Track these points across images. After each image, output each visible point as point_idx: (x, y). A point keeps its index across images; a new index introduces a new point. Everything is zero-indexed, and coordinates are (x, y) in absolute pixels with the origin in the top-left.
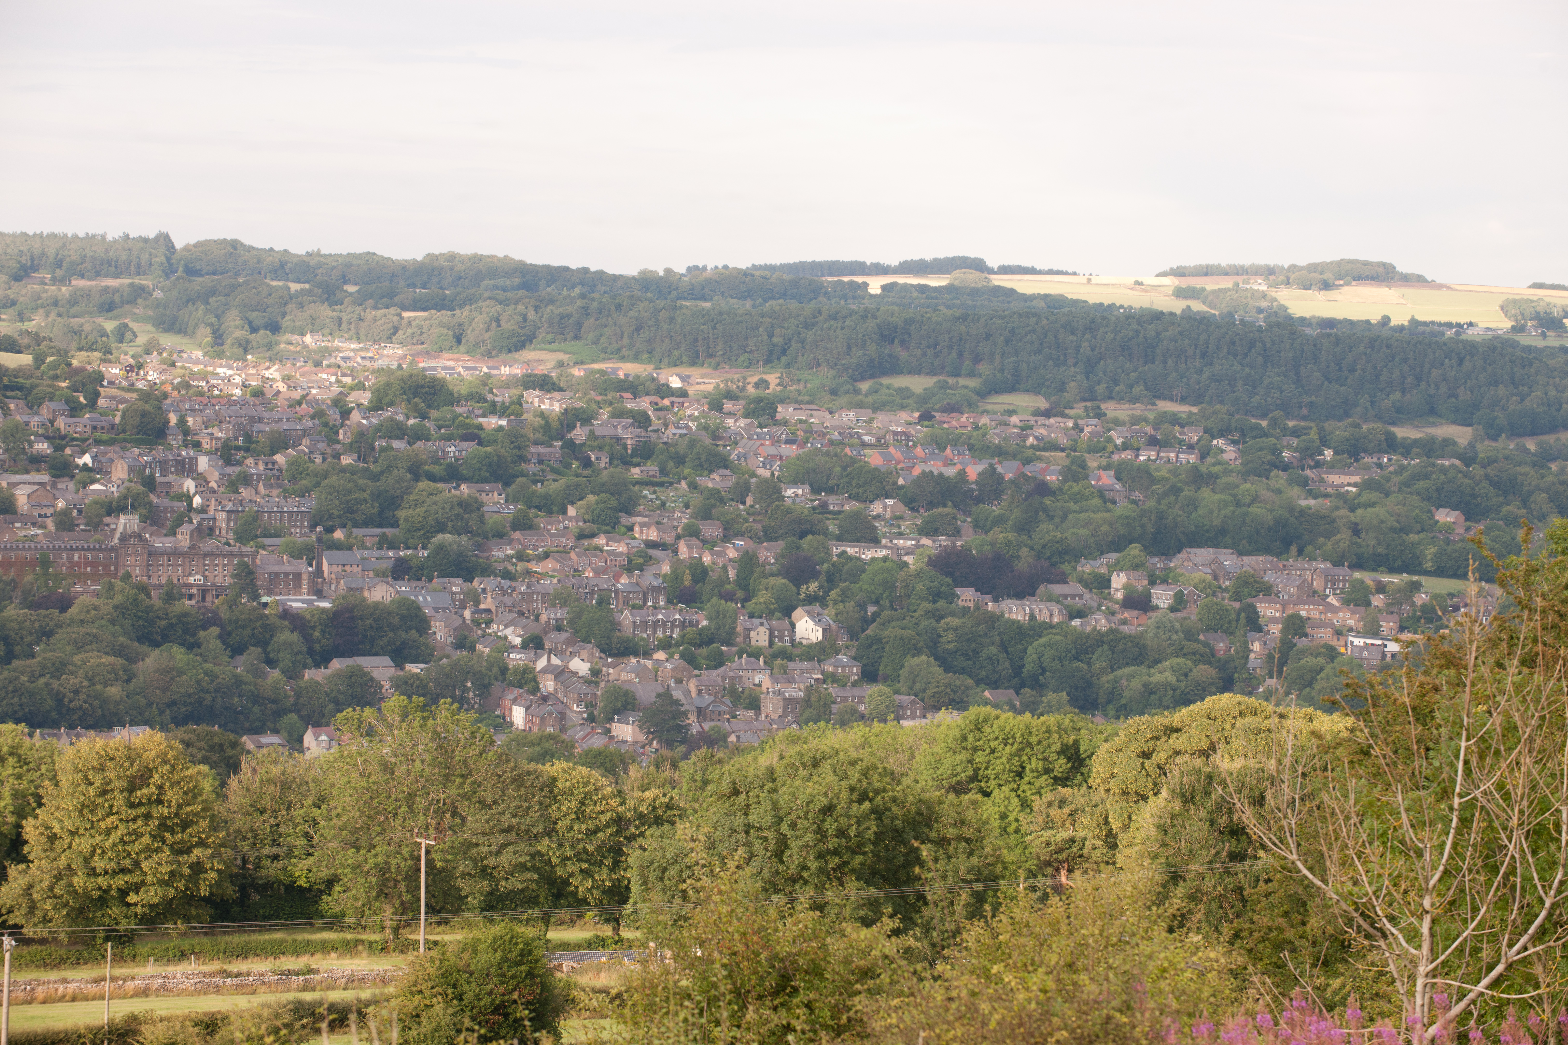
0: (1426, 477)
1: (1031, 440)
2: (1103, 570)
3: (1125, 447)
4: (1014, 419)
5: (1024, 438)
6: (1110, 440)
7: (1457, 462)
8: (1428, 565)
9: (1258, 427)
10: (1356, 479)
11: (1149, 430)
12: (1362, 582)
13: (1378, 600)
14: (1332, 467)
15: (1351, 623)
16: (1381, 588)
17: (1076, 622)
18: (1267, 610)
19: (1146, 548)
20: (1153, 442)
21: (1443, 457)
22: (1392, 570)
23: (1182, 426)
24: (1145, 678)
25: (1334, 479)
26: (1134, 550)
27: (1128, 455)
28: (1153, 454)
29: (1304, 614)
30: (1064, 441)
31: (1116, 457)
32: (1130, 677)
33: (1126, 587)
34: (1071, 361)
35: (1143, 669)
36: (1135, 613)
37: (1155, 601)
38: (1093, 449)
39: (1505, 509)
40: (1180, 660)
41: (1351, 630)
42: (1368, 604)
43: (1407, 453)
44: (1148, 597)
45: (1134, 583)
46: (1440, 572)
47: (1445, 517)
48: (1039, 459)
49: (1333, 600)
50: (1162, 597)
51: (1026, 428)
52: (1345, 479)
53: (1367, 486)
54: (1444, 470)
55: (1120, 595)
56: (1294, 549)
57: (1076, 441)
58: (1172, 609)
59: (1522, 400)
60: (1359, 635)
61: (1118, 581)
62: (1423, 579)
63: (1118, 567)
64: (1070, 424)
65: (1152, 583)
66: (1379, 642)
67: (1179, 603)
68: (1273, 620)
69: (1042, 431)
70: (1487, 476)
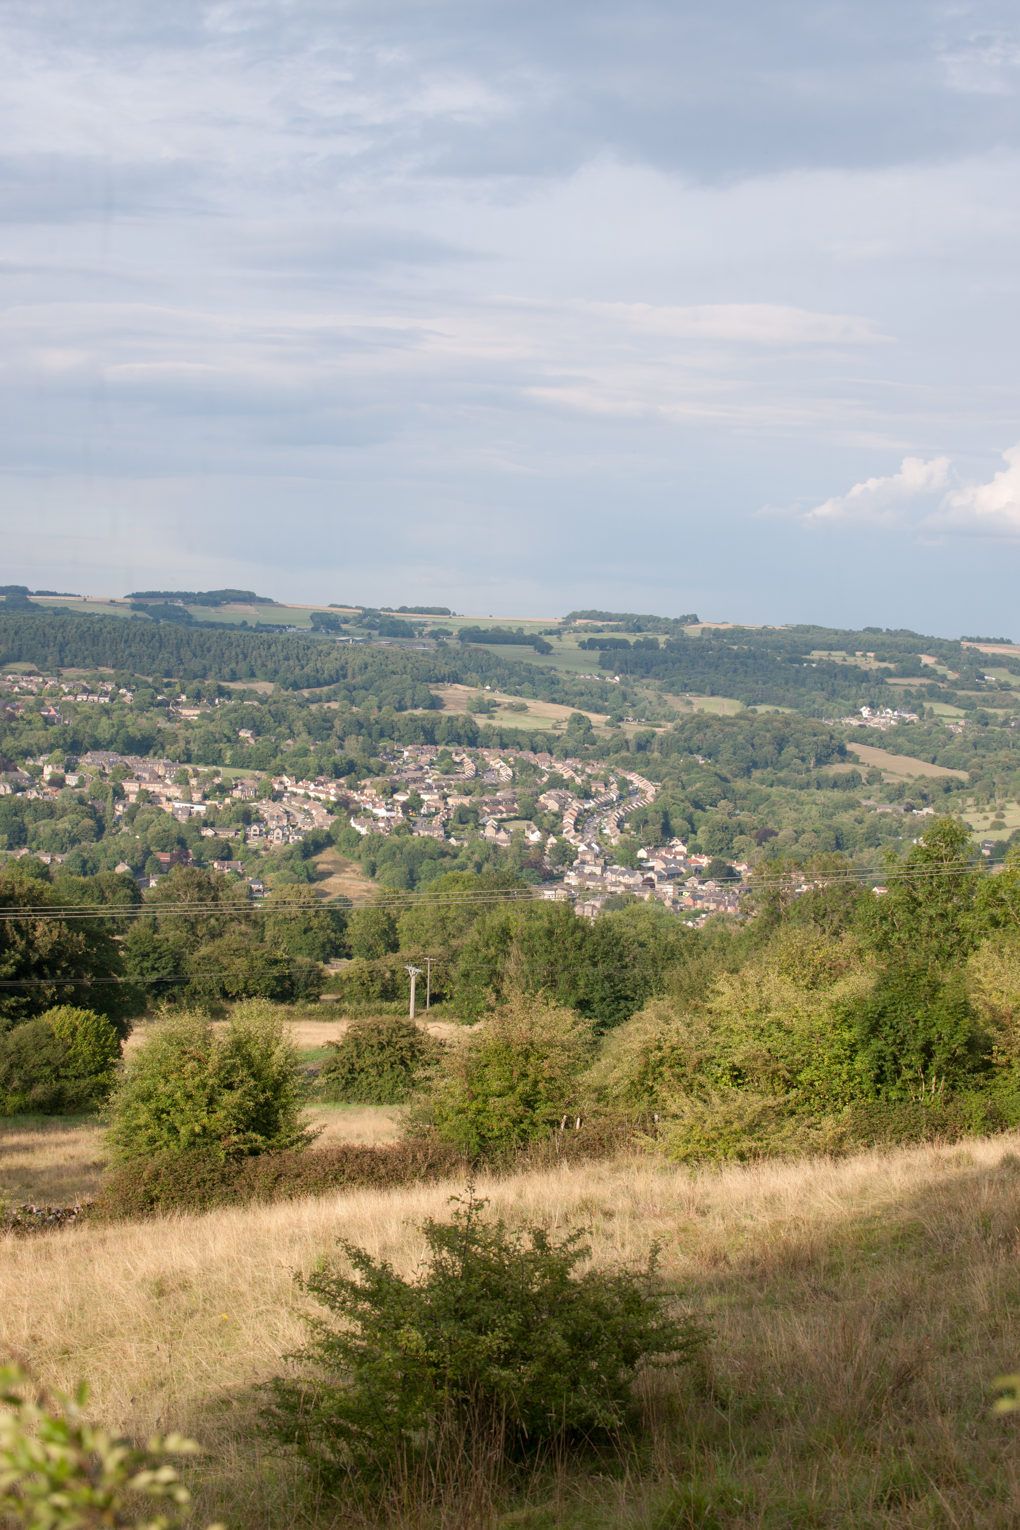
0: (236, 711)
1: (16, 689)
2: (40, 764)
3: (70, 693)
4: (10, 677)
5: (12, 687)
6: (61, 689)
7: (256, 703)
8: (227, 762)
9: (146, 682)
10: (198, 712)
11: (84, 684)
12: (186, 770)
13: (194, 782)
14: (186, 706)
15: (177, 794)
16: (196, 774)
17: (19, 794)
18: (130, 787)
19: (65, 751)
20: (85, 691)
21: (249, 700)
22: (207, 764)
23: (104, 681)
24: (53, 826)
25: (185, 712)
26: (58, 752)
27: (70, 698)
28: (85, 698)
29: (151, 789)
30: (35, 690)
31: (64, 699)
32: (45, 825)
33: (52, 774)
34: (52, 644)
35: (53, 821)
36: (55, 788)
37: (67, 782)
38: (51, 695)
39: (278, 729)
40: (74, 816)
41: (176, 798)
42: (188, 783)
43: (230, 698)
44: (63, 780)
45: (56, 771)
46: (234, 764)
47: (244, 734)
48: (19, 700)
49: (168, 781)
50: (71, 780)
51: (16, 682)
52: (192, 712)
53: (202, 716)
54: (246, 708)
55: (48, 778)
56: (152, 752)
57: (42, 690)
58: (77, 786)
59: (303, 668)
60: (181, 801)
61: (48, 771)
62: (220, 769)
63: (48, 763)
64: (41, 680)
65: (67, 772)
66: (188, 805)
67: (81, 783)
68: (133, 793)
69: (24, 684)
70: (270, 711)
